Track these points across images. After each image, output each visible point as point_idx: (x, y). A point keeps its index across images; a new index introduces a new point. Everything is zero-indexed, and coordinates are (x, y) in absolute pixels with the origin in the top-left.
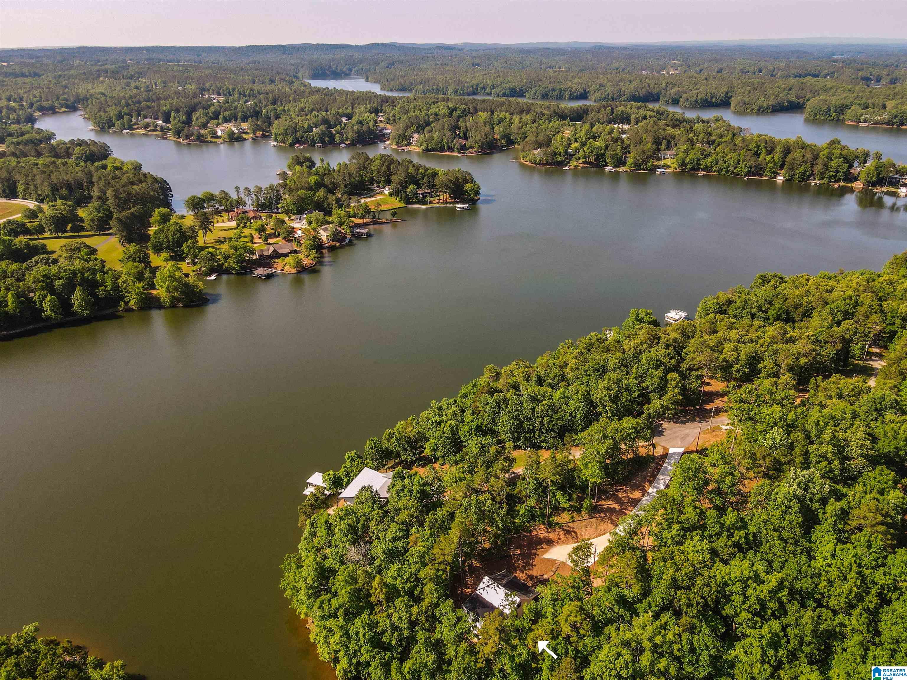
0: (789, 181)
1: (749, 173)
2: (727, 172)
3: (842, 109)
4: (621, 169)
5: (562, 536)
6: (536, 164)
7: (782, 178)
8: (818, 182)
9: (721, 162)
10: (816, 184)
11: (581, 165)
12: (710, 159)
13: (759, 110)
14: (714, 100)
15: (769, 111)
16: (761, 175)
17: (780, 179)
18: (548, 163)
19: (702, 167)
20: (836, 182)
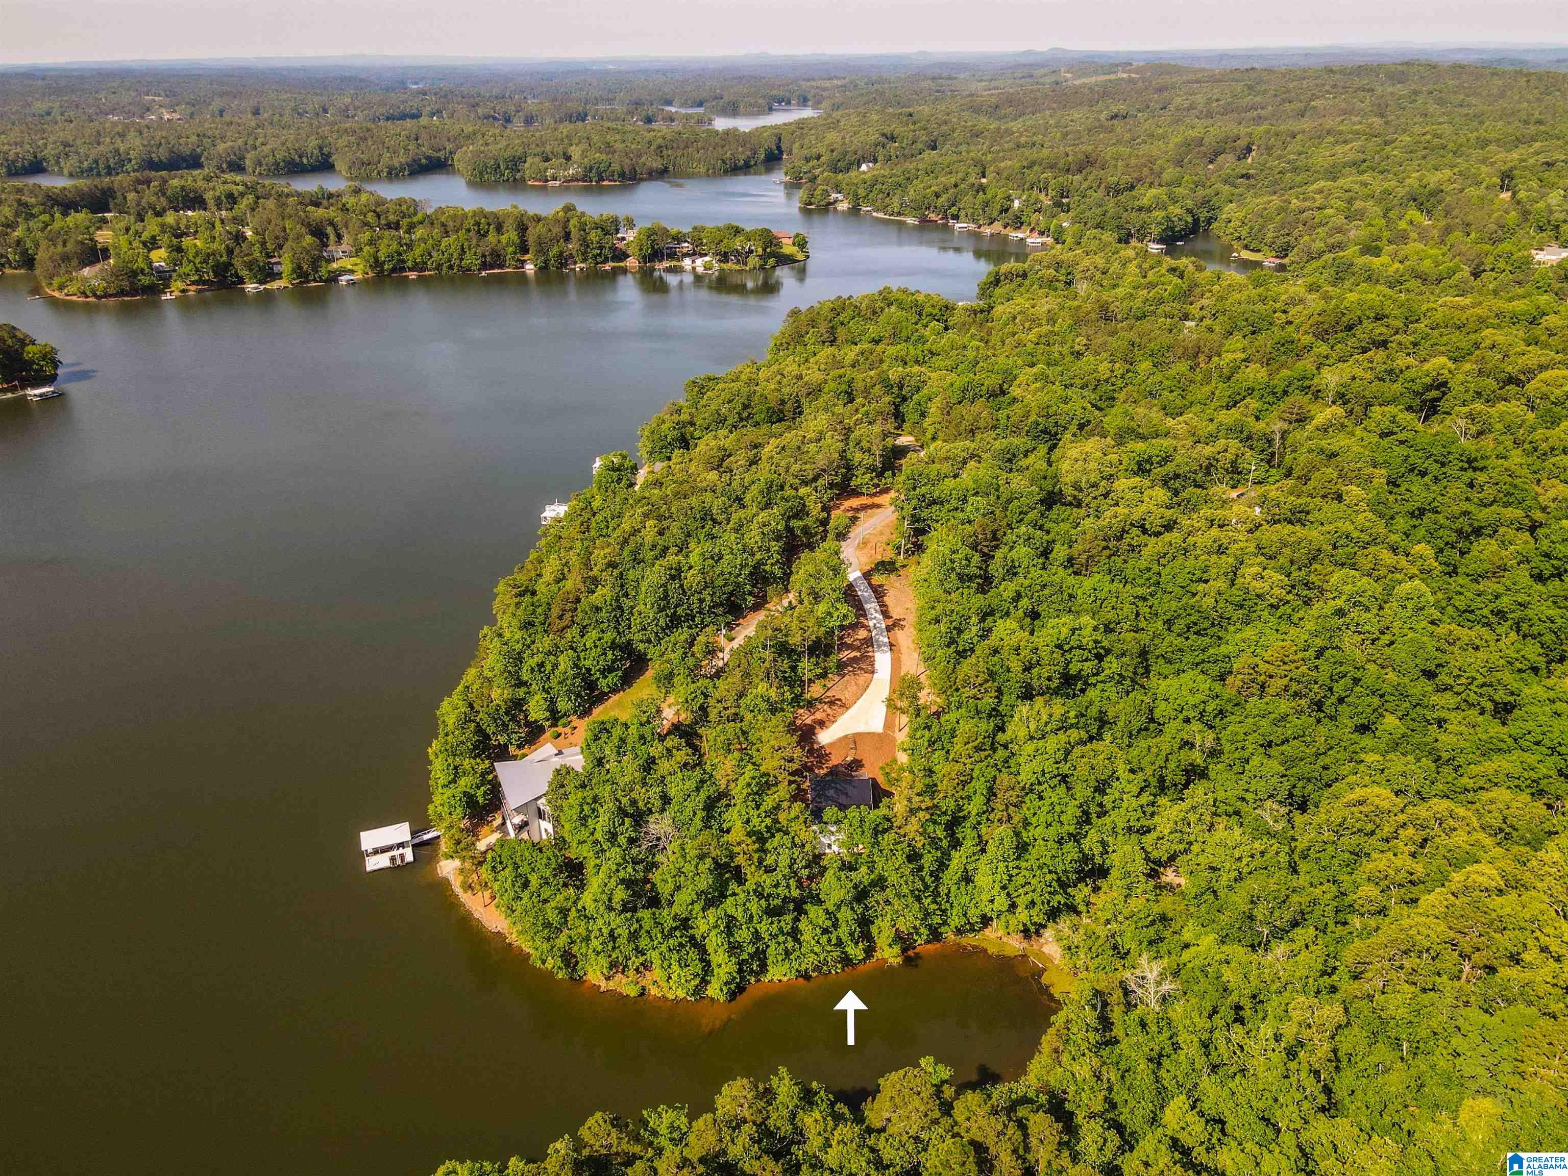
0: (543, 269)
1: (484, 266)
2: (451, 267)
3: (516, 163)
4: (275, 285)
5: (829, 711)
6: (99, 298)
7: (532, 267)
8: (582, 265)
9: (434, 254)
10: (581, 269)
11: (193, 288)
12: (418, 251)
13: (389, 173)
14: (305, 161)
15: (406, 173)
16: (501, 266)
17: (530, 268)
18: (122, 293)
19: (410, 264)
20: (604, 262)
